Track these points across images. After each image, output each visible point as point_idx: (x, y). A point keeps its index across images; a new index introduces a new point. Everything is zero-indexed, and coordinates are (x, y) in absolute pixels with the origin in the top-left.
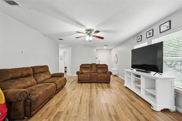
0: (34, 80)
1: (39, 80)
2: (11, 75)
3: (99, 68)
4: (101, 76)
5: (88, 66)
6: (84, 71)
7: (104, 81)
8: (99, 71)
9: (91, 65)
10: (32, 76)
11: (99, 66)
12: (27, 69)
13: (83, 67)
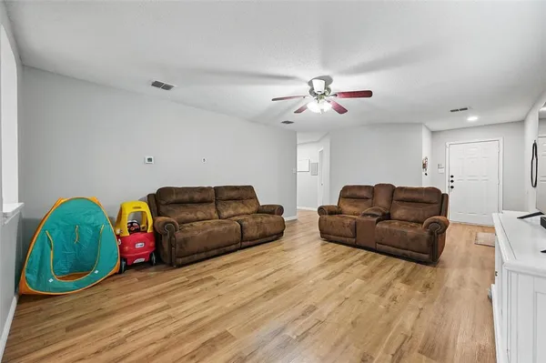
0: (213, 211)
1: (225, 214)
2: (174, 198)
3: (403, 201)
4: (390, 231)
5: (364, 193)
6: (347, 208)
7: (401, 251)
8: (399, 212)
9: (373, 190)
10: (213, 204)
11: (402, 195)
12: (202, 190)
13: (349, 194)
